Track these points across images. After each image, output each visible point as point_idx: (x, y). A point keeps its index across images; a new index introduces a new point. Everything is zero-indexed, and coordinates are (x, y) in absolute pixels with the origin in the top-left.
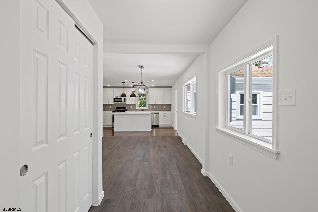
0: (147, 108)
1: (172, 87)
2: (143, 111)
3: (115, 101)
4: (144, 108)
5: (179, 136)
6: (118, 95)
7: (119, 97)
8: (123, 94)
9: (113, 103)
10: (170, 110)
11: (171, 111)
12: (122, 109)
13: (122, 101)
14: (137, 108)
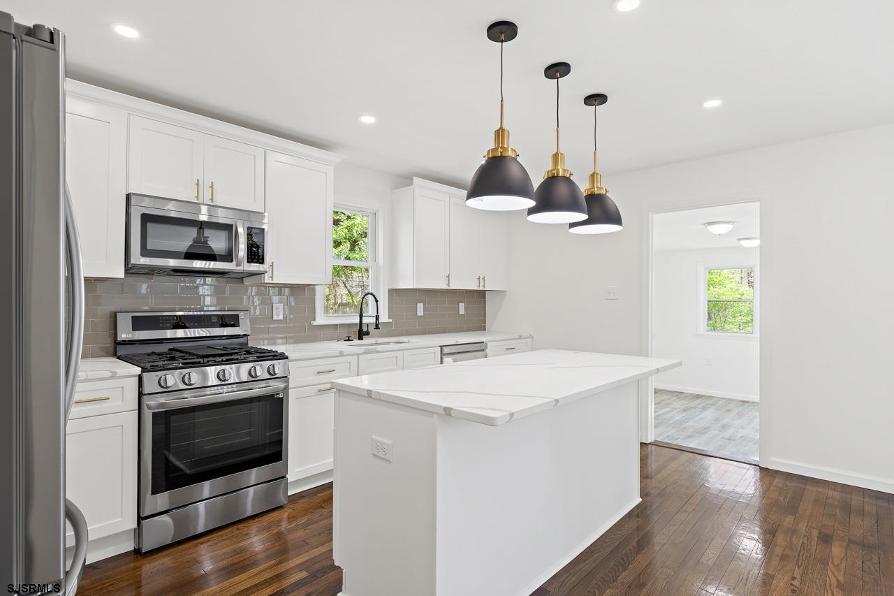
10: (482, 325)
13: (228, 257)
14: (319, 321)
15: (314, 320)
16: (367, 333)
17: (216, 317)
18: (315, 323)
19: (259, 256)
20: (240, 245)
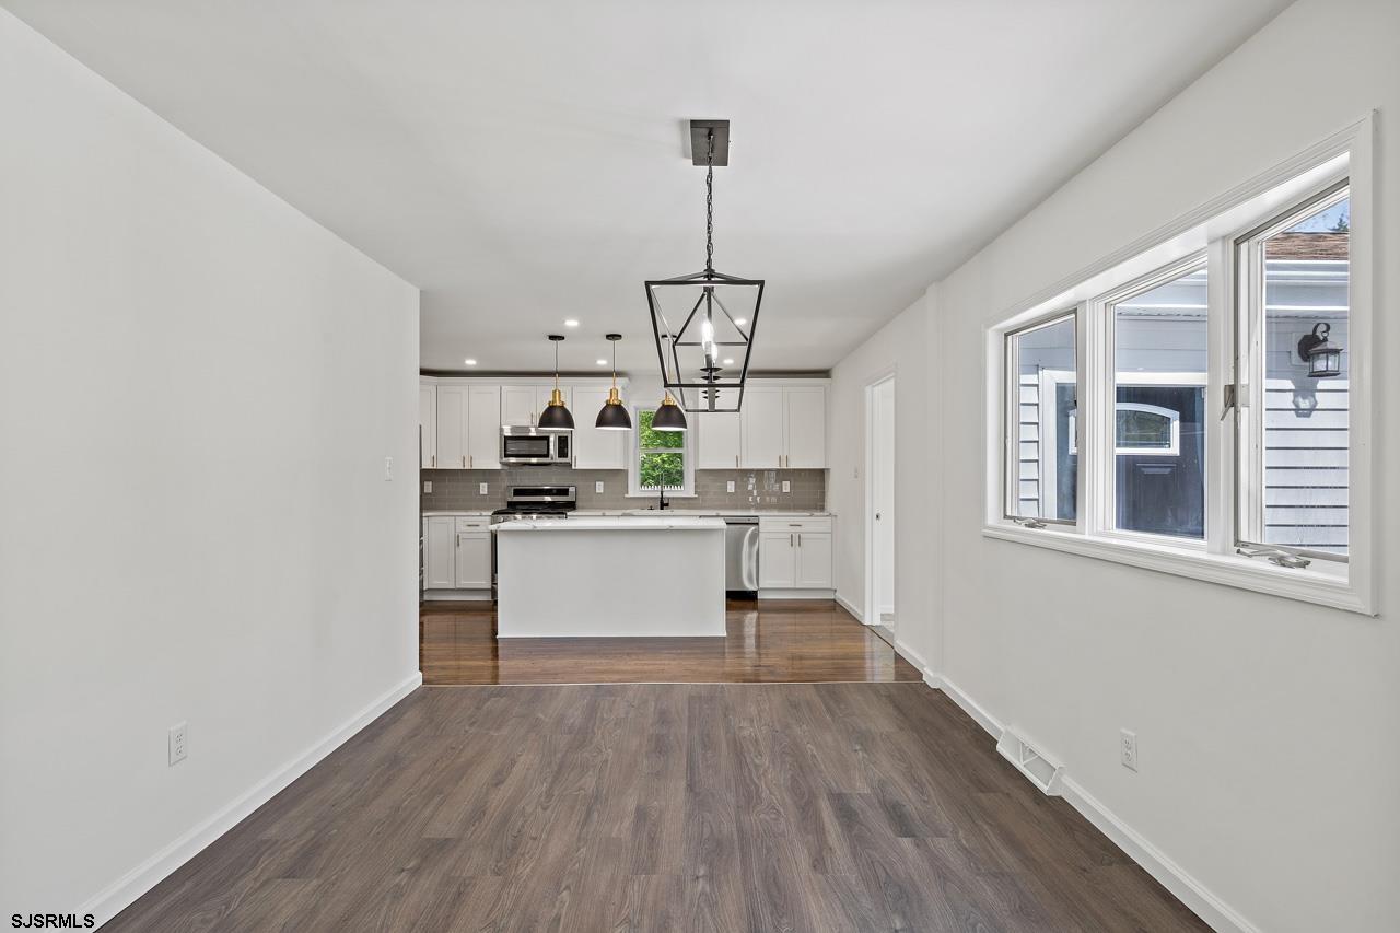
0: (687, 490)
1: (835, 374)
2: (666, 512)
3: (506, 456)
4: (671, 492)
5: (933, 685)
6: (524, 422)
7: (533, 429)
8: (551, 408)
9: (498, 467)
10: (817, 504)
11: (822, 508)
12: (548, 499)
14: (631, 494)
15: (622, 494)
16: (667, 505)
17: (555, 490)
18: (620, 496)
19: (566, 451)
20: (552, 447)
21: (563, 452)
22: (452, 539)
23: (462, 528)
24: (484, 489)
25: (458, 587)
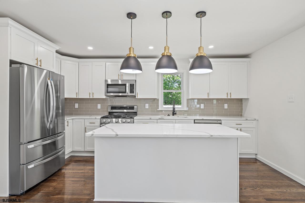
0: (184, 107)
3: (108, 92)
4: (177, 108)
6: (116, 78)
7: (120, 81)
9: (104, 97)
10: (239, 113)
12: (125, 111)
13: (125, 92)
14: (160, 109)
15: (158, 109)
16: (176, 114)
17: (128, 107)
18: (158, 110)
19: (133, 91)
20: (127, 89)
21: (132, 91)
22: (83, 130)
23: (87, 124)
24: (99, 106)
25: (85, 150)
